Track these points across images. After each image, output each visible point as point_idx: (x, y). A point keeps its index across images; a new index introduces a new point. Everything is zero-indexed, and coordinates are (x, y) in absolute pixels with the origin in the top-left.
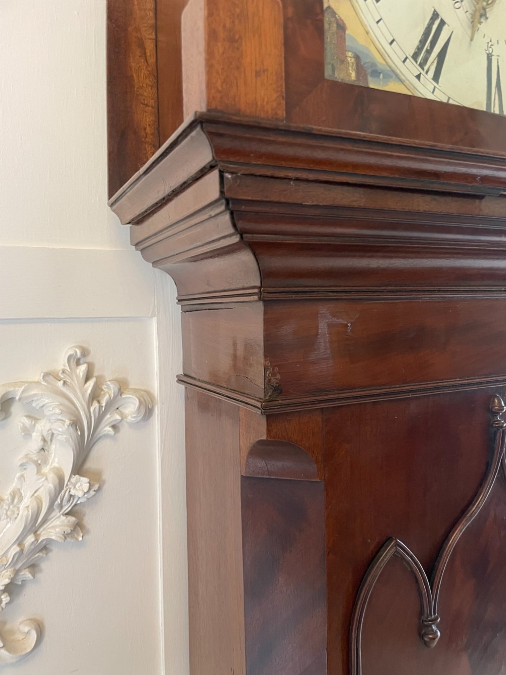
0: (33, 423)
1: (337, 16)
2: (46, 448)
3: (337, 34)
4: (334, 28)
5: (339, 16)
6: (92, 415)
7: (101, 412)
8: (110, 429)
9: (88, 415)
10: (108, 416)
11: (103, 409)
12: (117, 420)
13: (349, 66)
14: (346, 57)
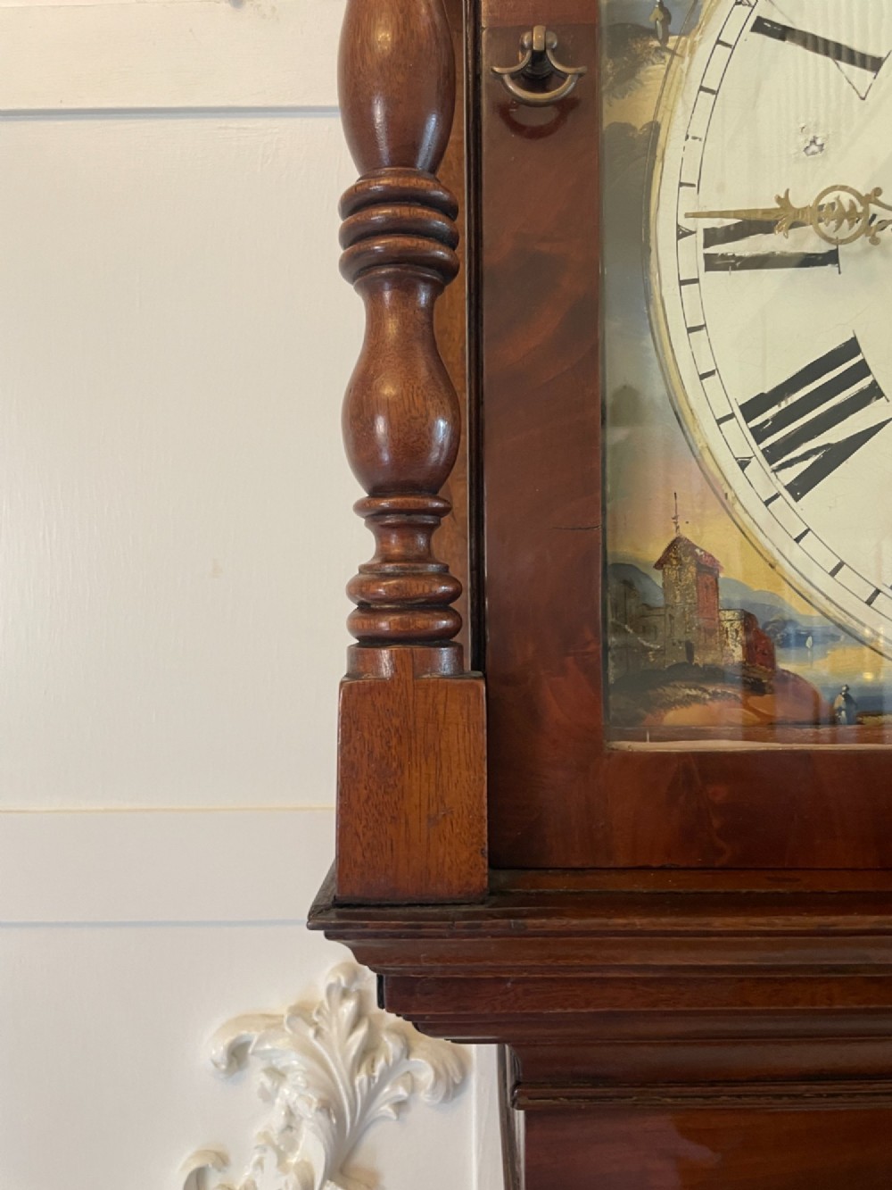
0: (276, 1085)
1: (698, 551)
2: (294, 1125)
3: (697, 584)
4: (689, 575)
5: (701, 550)
6: (358, 1090)
7: (373, 1085)
8: (390, 1110)
9: (350, 1092)
10: (386, 1090)
11: (377, 1080)
12: (400, 1096)
13: (727, 637)
14: (720, 621)
